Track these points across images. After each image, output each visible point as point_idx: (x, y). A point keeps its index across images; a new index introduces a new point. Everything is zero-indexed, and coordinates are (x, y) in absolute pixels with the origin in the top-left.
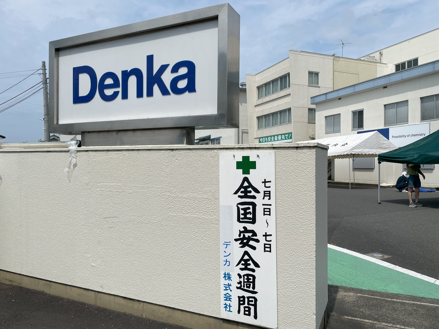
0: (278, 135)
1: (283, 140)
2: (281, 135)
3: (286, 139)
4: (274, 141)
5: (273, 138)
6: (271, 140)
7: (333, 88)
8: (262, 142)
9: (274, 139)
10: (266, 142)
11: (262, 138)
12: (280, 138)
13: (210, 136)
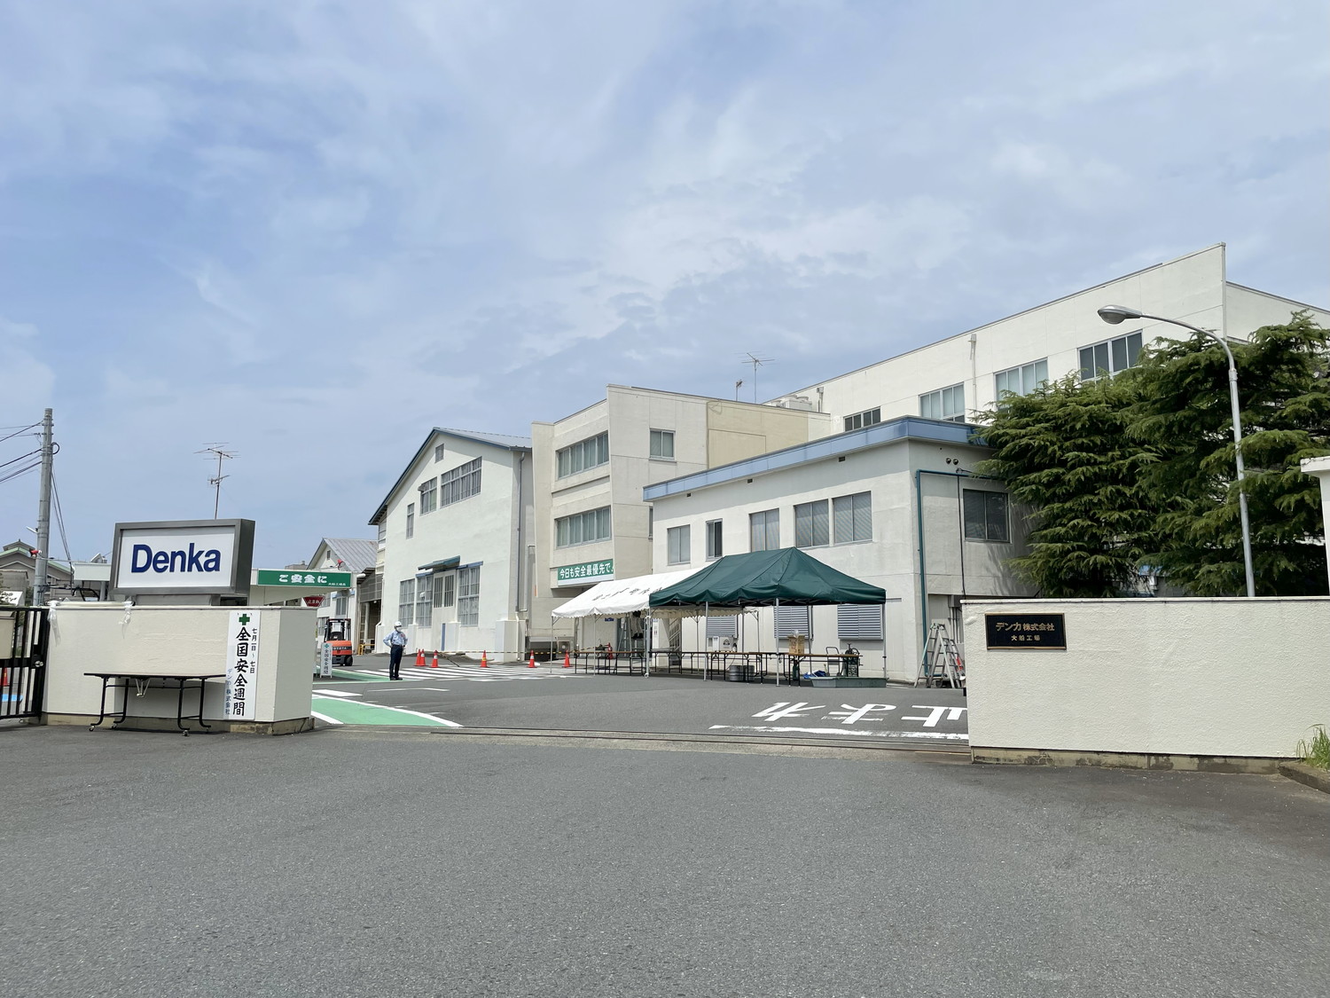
0: (592, 563)
1: (602, 574)
2: (599, 562)
3: (606, 573)
4: (587, 576)
5: (583, 569)
6: (580, 573)
7: (708, 465)
8: (564, 578)
9: (586, 571)
10: (570, 578)
11: (564, 567)
12: (595, 570)
13: (457, 560)
